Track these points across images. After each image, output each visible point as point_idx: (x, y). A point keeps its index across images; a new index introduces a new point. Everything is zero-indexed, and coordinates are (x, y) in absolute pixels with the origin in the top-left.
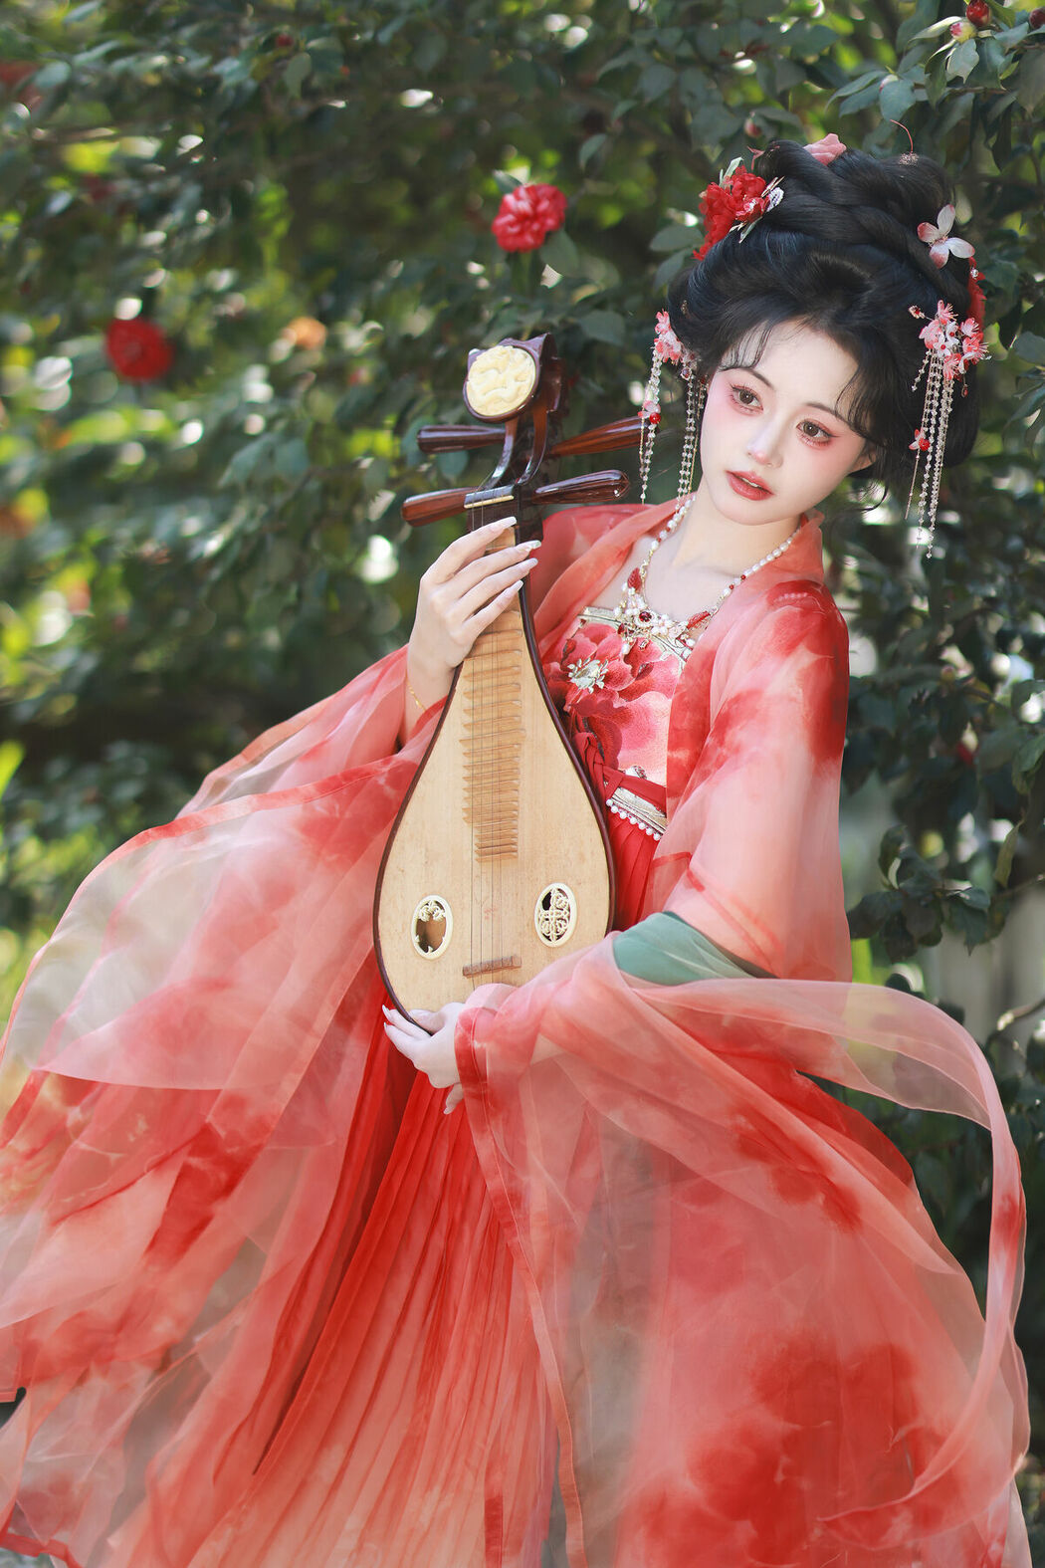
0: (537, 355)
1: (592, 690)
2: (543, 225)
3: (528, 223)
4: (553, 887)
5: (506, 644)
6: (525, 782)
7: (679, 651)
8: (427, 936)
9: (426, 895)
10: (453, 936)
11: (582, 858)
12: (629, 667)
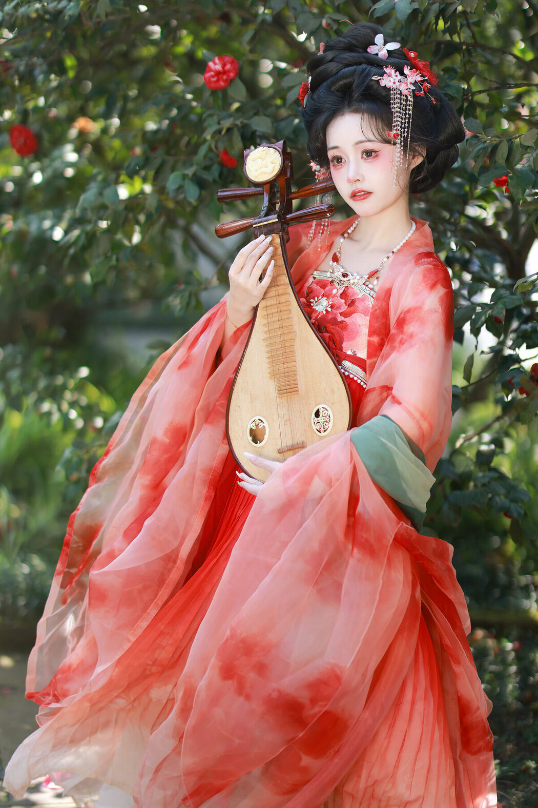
0: (280, 150)
1: (325, 312)
2: (228, 76)
3: (221, 75)
4: (320, 407)
5: (281, 291)
6: (298, 356)
7: (368, 292)
8: (256, 436)
9: (253, 417)
10: (269, 435)
11: (333, 391)
12: (343, 301)
